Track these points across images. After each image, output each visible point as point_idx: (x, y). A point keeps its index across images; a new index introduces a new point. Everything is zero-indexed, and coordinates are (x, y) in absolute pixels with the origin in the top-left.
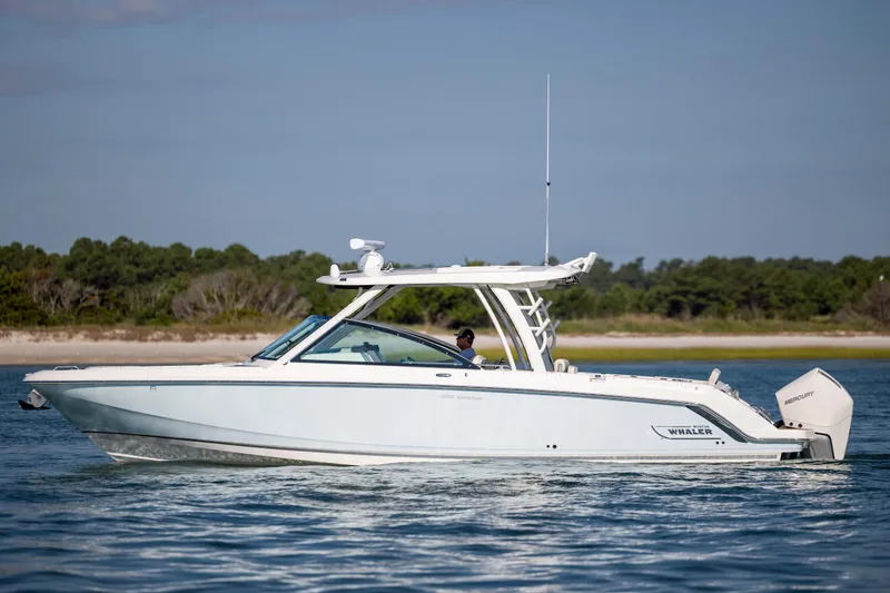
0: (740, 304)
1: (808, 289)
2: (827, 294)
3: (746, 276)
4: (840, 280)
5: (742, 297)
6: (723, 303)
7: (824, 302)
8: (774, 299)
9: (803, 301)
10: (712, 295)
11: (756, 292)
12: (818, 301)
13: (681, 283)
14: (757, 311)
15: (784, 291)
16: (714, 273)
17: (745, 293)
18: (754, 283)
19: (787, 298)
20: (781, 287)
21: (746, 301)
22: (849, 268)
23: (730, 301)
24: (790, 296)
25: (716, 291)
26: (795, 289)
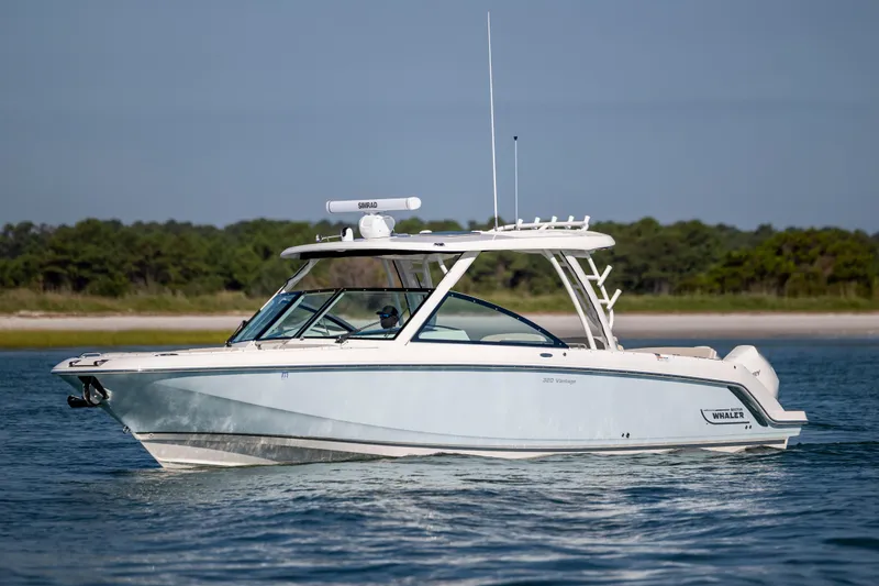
0: (132, 276)
1: (211, 259)
2: (235, 265)
3: (138, 243)
4: (250, 248)
5: (134, 269)
6: (111, 276)
7: (230, 275)
8: (173, 272)
9: (207, 274)
10: (96, 267)
11: (153, 262)
12: (222, 274)
13: (58, 251)
14: (153, 284)
15: (184, 261)
16: (95, 239)
17: (140, 264)
18: (151, 252)
19: (187, 269)
20: (180, 256)
21: (140, 273)
22: (260, 234)
23: (120, 273)
24: (191, 268)
25: (101, 262)
26: (196, 259)
